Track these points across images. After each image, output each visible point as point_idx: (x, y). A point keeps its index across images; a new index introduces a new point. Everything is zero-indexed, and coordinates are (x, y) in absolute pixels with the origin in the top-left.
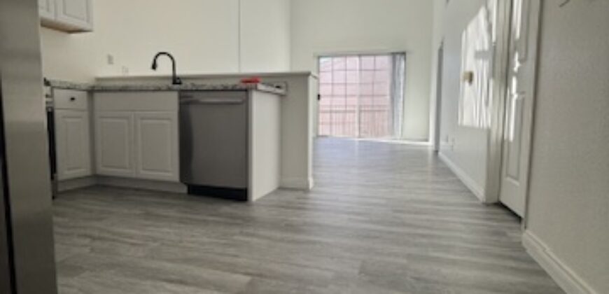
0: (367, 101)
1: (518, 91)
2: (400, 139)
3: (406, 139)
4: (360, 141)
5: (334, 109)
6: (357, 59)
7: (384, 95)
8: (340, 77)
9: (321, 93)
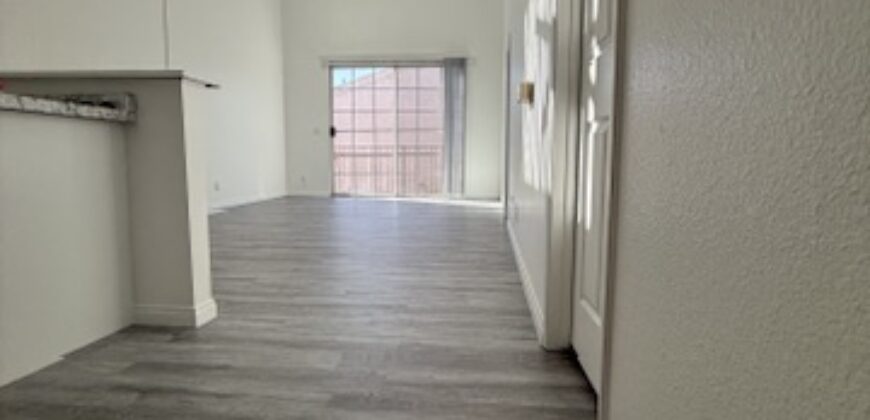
0: (408, 139)
1: (597, 118)
2: (459, 199)
3: (468, 199)
4: (399, 202)
5: (358, 151)
6: (390, 71)
7: (435, 129)
8: (364, 100)
9: (337, 126)
